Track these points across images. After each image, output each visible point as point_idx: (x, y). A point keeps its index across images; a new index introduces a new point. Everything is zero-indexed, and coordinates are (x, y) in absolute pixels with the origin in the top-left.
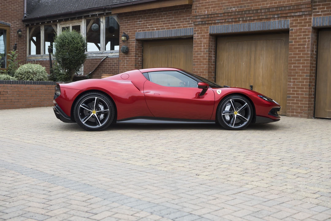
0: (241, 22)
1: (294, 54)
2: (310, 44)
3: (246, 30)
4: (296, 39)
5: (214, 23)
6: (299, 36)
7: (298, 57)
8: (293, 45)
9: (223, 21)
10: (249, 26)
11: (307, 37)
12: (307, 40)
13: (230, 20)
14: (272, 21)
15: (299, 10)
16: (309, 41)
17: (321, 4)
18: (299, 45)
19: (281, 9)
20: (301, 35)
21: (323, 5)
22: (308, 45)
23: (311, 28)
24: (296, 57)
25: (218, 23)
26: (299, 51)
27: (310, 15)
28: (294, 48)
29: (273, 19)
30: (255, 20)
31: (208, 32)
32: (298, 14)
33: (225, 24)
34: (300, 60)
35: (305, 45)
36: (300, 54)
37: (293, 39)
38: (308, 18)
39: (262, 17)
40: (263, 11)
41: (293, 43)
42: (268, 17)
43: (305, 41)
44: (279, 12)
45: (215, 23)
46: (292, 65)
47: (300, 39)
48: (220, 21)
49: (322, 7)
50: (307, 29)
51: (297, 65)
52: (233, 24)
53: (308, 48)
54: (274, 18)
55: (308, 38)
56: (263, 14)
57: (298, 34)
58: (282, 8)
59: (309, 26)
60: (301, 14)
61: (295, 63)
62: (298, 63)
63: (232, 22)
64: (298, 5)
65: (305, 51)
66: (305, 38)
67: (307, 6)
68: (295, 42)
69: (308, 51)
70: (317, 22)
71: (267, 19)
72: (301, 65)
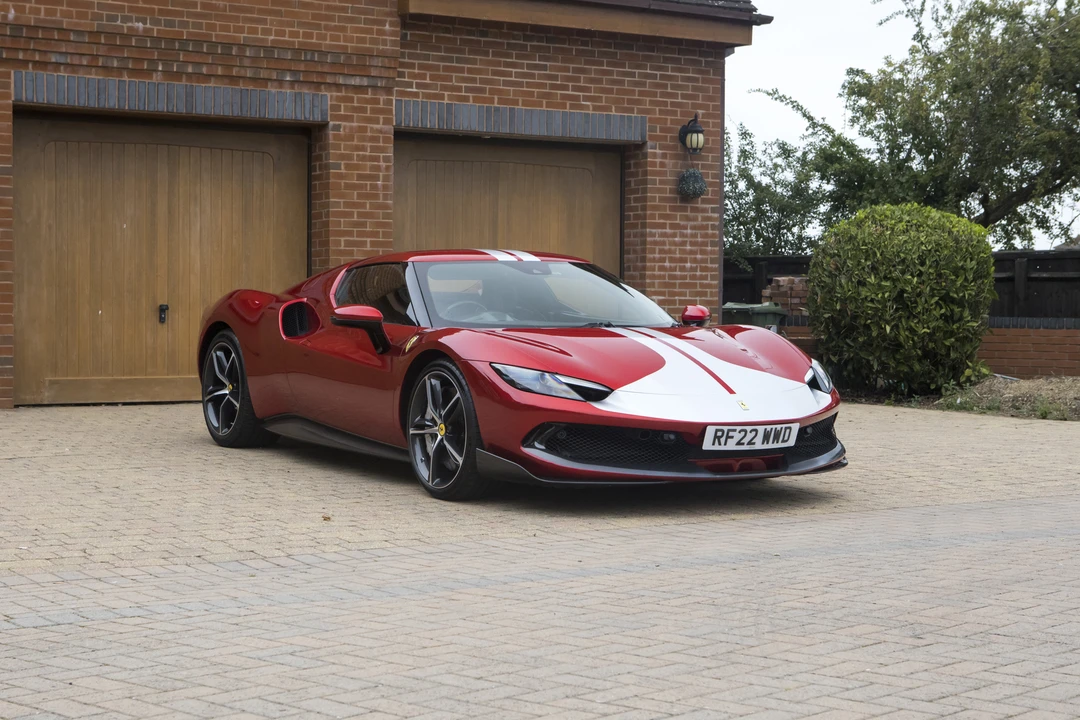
0: (157, 78)
1: (347, 205)
2: (392, 178)
3: (179, 108)
4: (349, 157)
5: (35, 63)
6: (358, 148)
7: (360, 215)
8: (341, 176)
9: (85, 63)
10: (190, 95)
11: (381, 155)
12: (383, 164)
13: (115, 64)
14: (272, 89)
15: (362, 69)
16: (387, 168)
17: (416, 62)
18: (360, 177)
19: (309, 58)
20: (363, 149)
21: (421, 67)
22: (386, 178)
23: (390, 129)
24: (351, 215)
25: (58, 64)
26: (360, 196)
27: (388, 90)
28: (347, 186)
29: (276, 84)
30: (213, 79)
31: (8, 96)
32: (356, 81)
33: (91, 74)
34: (363, 225)
35: (376, 178)
36: (363, 205)
37: (343, 157)
38: (382, 98)
39: (242, 73)
40: (248, 54)
41: (343, 171)
42: (263, 74)
43: (378, 168)
44: (302, 67)
45: (42, 65)
46: (342, 239)
47: (364, 158)
48: (69, 61)
49: (419, 74)
50: (380, 131)
51: (355, 239)
52: (126, 78)
53: (385, 187)
54: (280, 82)
55: (386, 159)
56: (247, 62)
57: (355, 142)
58: (313, 55)
59: (387, 121)
60: (365, 82)
61: (350, 233)
62: (360, 234)
63: (120, 70)
64: (363, 55)
65: (376, 196)
66: (377, 159)
67: (387, 62)
68: (348, 167)
69: (386, 197)
70: (407, 114)
71: (254, 80)
72: (369, 240)
